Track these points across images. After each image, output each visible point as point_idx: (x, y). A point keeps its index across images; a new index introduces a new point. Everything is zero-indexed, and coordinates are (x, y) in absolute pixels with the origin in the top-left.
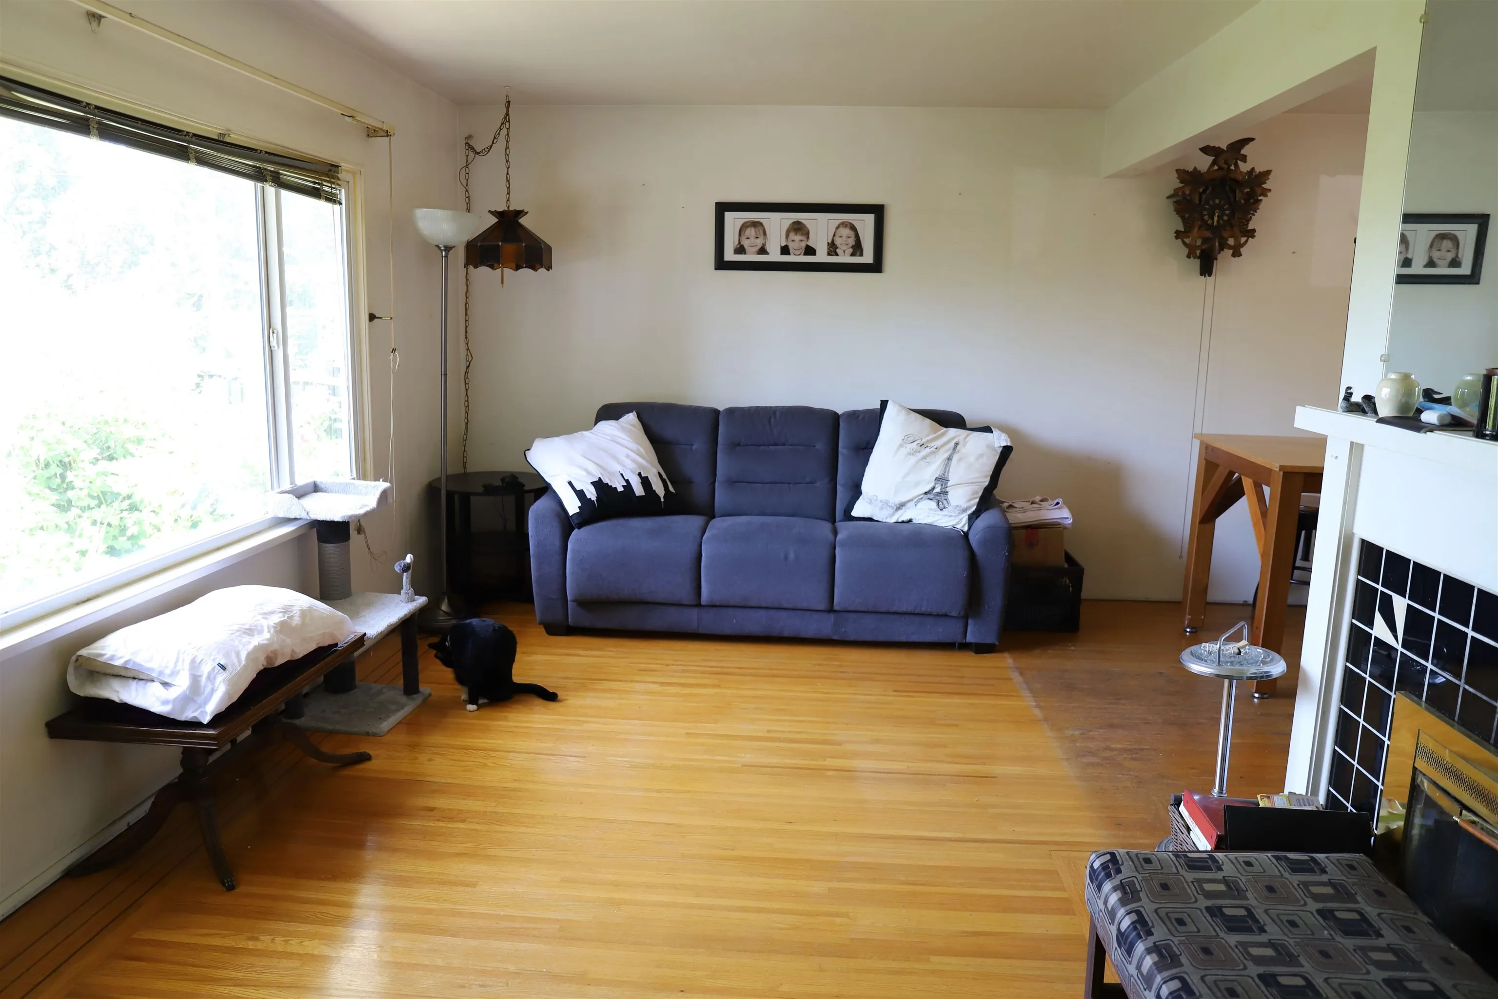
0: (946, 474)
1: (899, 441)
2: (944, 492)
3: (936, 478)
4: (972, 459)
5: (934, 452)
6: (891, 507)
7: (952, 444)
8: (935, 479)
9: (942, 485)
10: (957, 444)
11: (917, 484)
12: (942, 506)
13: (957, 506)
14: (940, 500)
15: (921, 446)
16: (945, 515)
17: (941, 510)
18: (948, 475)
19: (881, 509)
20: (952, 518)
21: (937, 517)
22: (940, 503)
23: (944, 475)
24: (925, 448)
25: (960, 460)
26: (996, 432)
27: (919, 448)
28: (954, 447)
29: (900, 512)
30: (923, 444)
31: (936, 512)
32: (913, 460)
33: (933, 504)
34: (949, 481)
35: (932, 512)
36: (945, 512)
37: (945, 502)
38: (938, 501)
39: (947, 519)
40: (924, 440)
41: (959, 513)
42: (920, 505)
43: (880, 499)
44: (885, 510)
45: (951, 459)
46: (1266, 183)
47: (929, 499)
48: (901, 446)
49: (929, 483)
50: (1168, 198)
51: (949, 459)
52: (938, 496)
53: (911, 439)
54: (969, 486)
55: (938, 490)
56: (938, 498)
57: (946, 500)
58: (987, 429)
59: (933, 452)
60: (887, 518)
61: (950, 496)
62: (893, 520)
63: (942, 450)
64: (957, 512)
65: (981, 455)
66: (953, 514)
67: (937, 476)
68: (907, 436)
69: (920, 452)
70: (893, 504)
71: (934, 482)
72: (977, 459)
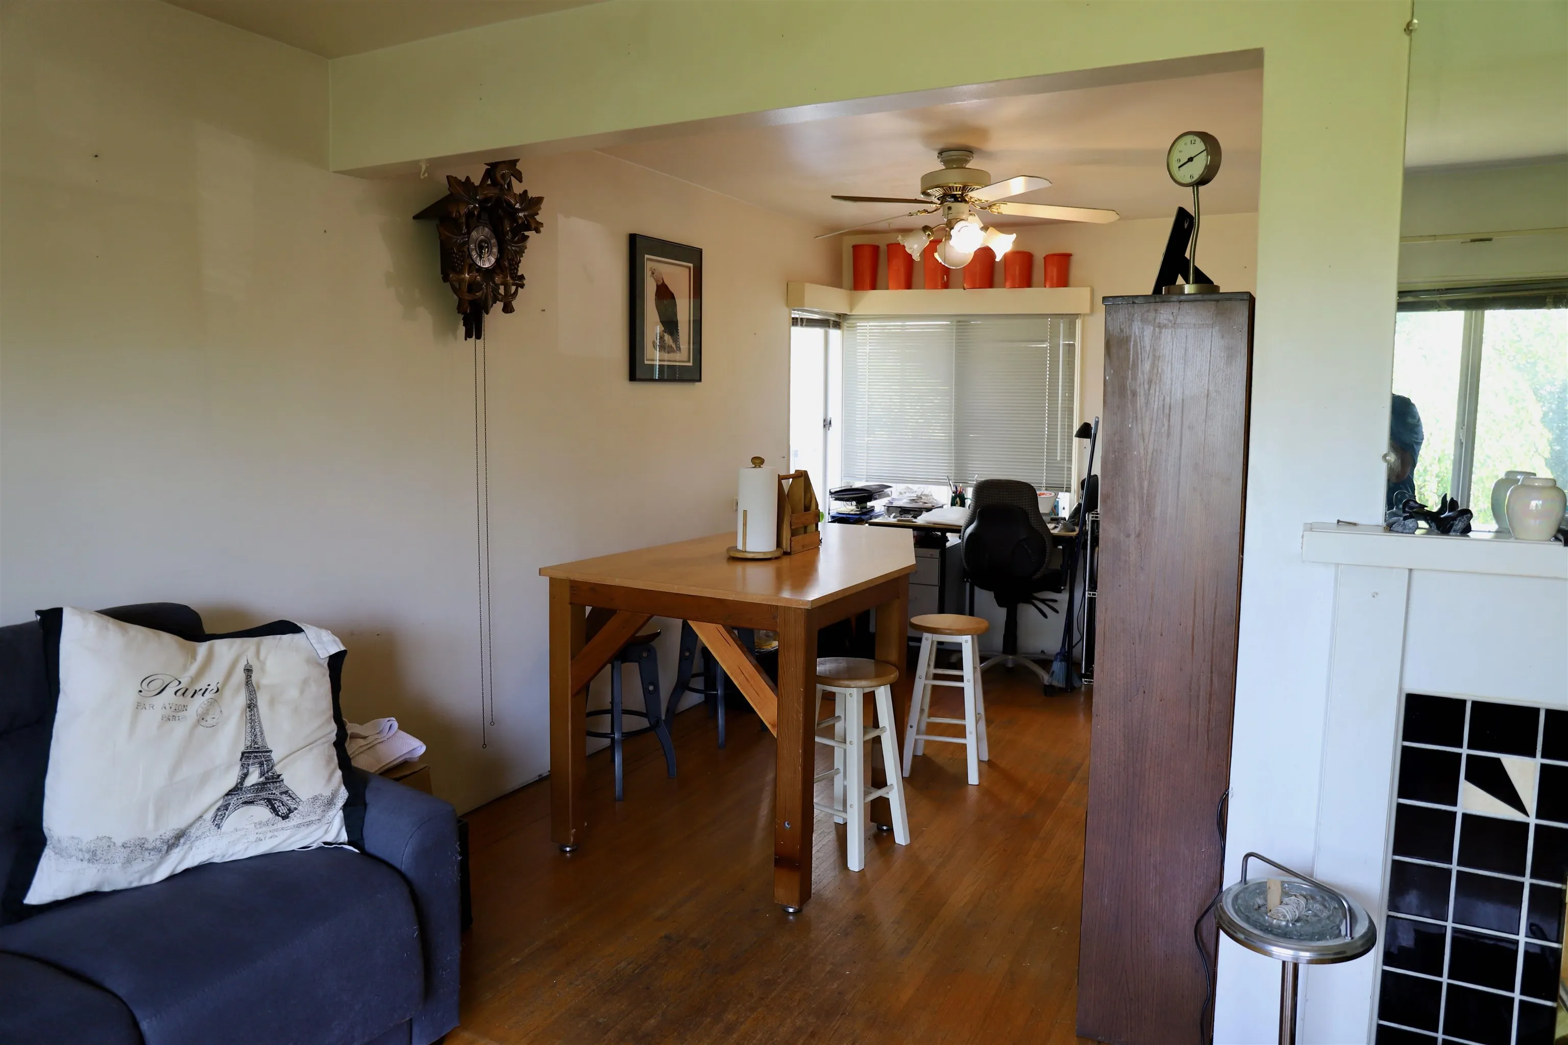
0: (259, 740)
1: (130, 695)
2: (273, 777)
3: (243, 754)
4: (293, 693)
5: (215, 700)
6: (153, 849)
7: (239, 675)
8: (240, 755)
9: (261, 764)
10: (248, 671)
11: (205, 779)
12: (283, 810)
13: (315, 798)
14: (272, 797)
15: (183, 694)
16: (298, 826)
17: (285, 817)
18: (263, 740)
19: (128, 861)
20: (313, 827)
21: (282, 836)
22: (277, 804)
23: (256, 743)
24: (192, 697)
25: (272, 702)
26: (311, 631)
27: (179, 700)
28: (247, 678)
29: (176, 854)
30: (187, 689)
31: (275, 827)
32: (180, 729)
33: (261, 812)
34: (270, 751)
35: (264, 829)
36: (295, 819)
37: (285, 798)
38: (269, 800)
39: (305, 831)
40: (185, 681)
41: (323, 811)
42: (230, 822)
43: (119, 843)
44: (139, 860)
45: (256, 706)
46: (538, 214)
47: (246, 803)
48: (140, 706)
49: (228, 768)
50: (415, 218)
51: (251, 706)
52: (262, 790)
53: (157, 685)
54: (311, 749)
55: (254, 778)
56: (264, 794)
57: (286, 792)
58: (285, 627)
59: (213, 702)
60: (141, 879)
61: (289, 780)
62: (162, 874)
63: (227, 693)
64: (319, 811)
65: (305, 682)
66: (313, 817)
67: (242, 749)
68: (147, 680)
69: (185, 708)
70: (158, 842)
71: (239, 764)
72: (302, 692)
